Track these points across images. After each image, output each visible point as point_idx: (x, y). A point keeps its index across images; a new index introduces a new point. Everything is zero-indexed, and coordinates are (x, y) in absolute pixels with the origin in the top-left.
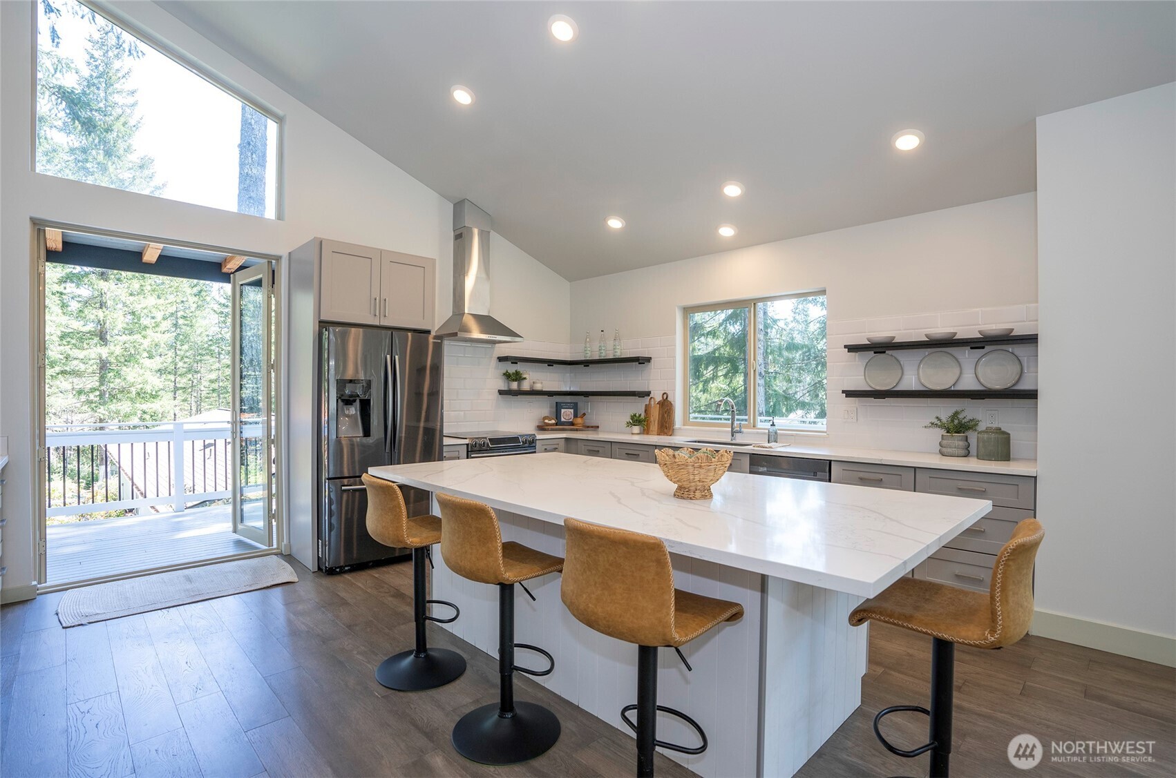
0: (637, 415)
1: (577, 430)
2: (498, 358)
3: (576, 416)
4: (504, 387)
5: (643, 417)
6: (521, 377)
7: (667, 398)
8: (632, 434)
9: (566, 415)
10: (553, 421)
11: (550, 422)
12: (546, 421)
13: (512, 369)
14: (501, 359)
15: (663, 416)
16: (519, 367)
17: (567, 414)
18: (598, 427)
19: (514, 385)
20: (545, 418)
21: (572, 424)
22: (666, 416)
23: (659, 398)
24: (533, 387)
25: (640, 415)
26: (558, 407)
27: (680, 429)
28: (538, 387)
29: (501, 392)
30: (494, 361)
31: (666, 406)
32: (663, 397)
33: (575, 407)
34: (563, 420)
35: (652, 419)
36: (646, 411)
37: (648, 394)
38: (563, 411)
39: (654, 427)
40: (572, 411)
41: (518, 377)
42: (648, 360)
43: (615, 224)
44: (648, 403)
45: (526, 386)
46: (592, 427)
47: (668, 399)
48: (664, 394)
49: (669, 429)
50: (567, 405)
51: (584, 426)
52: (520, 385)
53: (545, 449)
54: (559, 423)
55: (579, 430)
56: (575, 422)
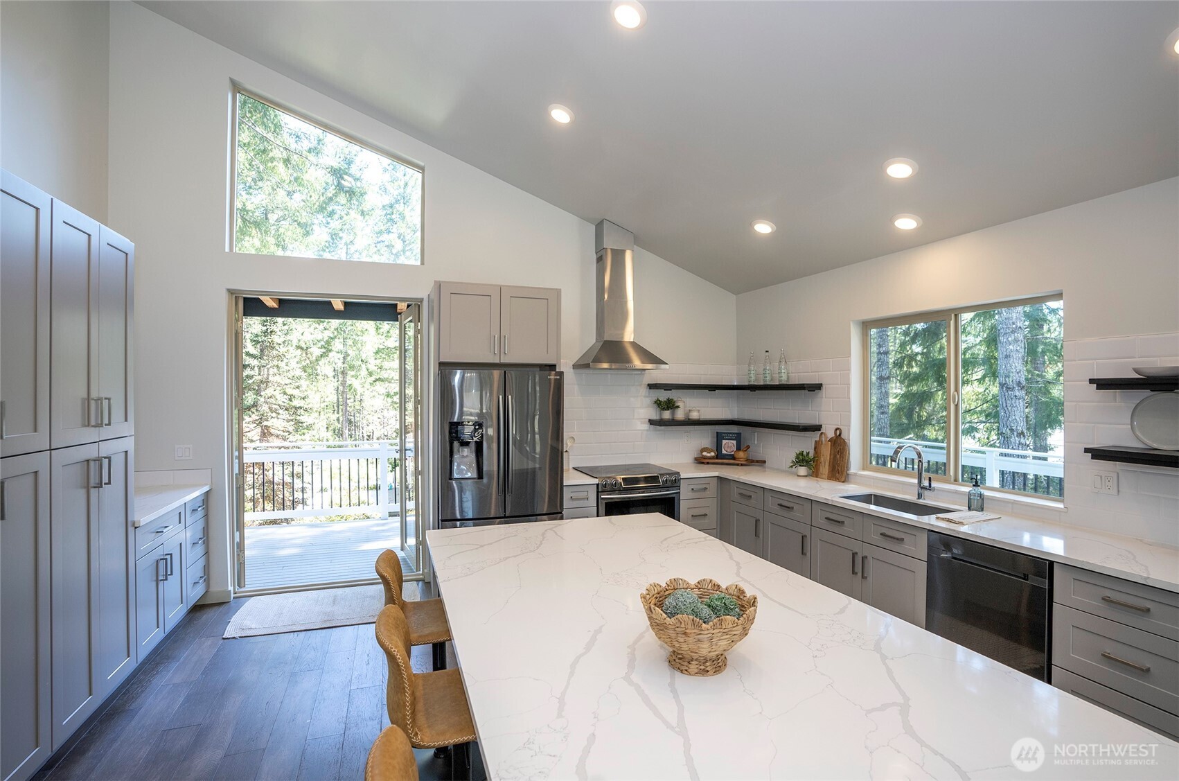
0: (805, 453)
1: (738, 465)
2: (648, 385)
3: (739, 449)
4: (655, 417)
5: (811, 455)
6: (673, 405)
7: (840, 435)
8: (798, 476)
9: (728, 447)
10: (713, 454)
11: (709, 455)
12: (705, 454)
13: (663, 395)
14: (652, 386)
15: (835, 456)
16: (672, 395)
17: (729, 446)
18: (765, 462)
19: (667, 415)
20: (703, 450)
21: (733, 457)
22: (838, 456)
23: (831, 434)
24: (688, 416)
25: (808, 454)
26: (719, 438)
27: (855, 474)
28: (695, 416)
29: (651, 422)
30: (644, 391)
31: (839, 444)
32: (835, 434)
33: (738, 437)
34: (724, 452)
35: (822, 459)
36: (815, 448)
37: (817, 428)
38: (724, 442)
39: (825, 469)
40: (735, 442)
41: (670, 405)
42: (818, 387)
43: (763, 228)
44: (818, 439)
45: (680, 415)
46: (757, 462)
47: (842, 436)
48: (836, 429)
49: (842, 474)
50: (730, 436)
51: (748, 460)
52: (673, 414)
53: (693, 489)
54: (719, 456)
55: (742, 465)
56: (736, 456)
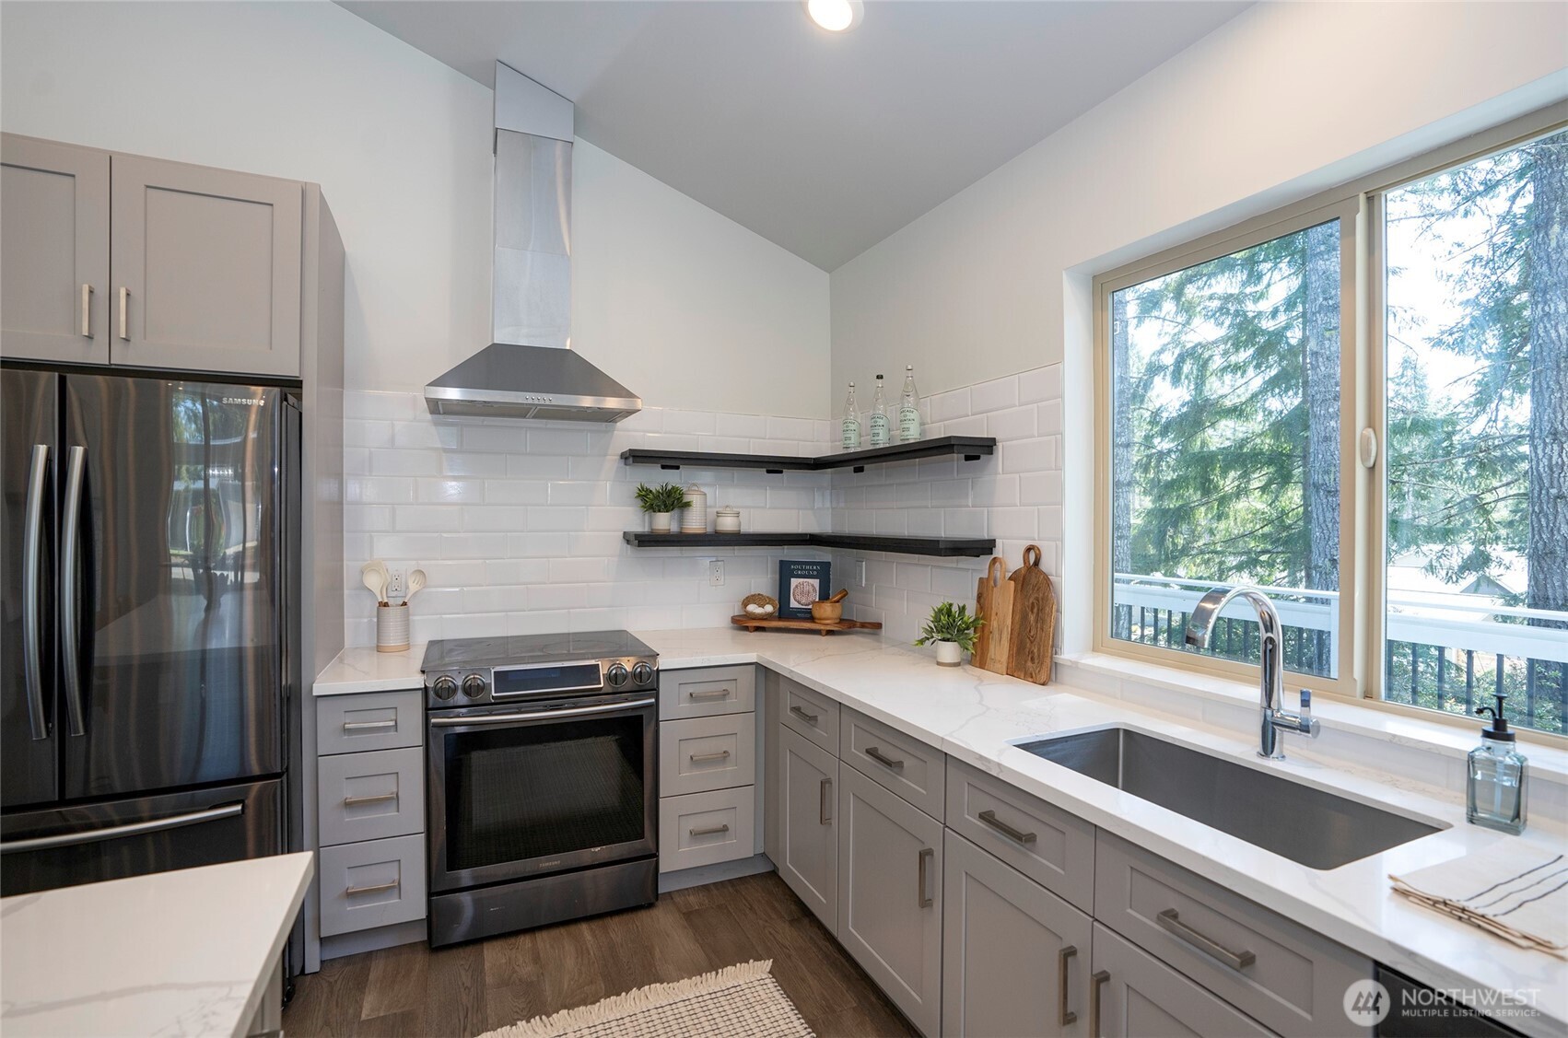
0: (955, 609)
2: (624, 455)
3: (824, 596)
4: (637, 526)
5: (970, 613)
6: (680, 499)
7: (1037, 563)
8: (939, 664)
9: (802, 593)
10: (769, 608)
11: (761, 610)
12: (752, 608)
13: (657, 479)
14: (636, 457)
15: (1024, 618)
16: (672, 479)
17: (804, 590)
18: (878, 626)
19: (664, 522)
20: (749, 600)
21: (808, 615)
22: (1032, 618)
23: (1013, 559)
24: (715, 523)
25: (962, 609)
26: (786, 572)
27: (1075, 666)
28: (728, 524)
29: (632, 539)
30: (612, 461)
31: (1034, 587)
32: (1026, 560)
33: (823, 572)
34: (794, 604)
35: (994, 624)
36: (980, 597)
37: (984, 548)
38: (794, 582)
39: (1000, 649)
40: (816, 582)
41: (671, 501)
42: (989, 447)
44: (985, 575)
45: (695, 522)
46: (863, 625)
47: (1044, 566)
48: (1029, 549)
49: (1041, 664)
50: (805, 570)
51: (842, 621)
52: (681, 520)
53: (691, 695)
54: (784, 612)
55: (830, 633)
56: (816, 614)
